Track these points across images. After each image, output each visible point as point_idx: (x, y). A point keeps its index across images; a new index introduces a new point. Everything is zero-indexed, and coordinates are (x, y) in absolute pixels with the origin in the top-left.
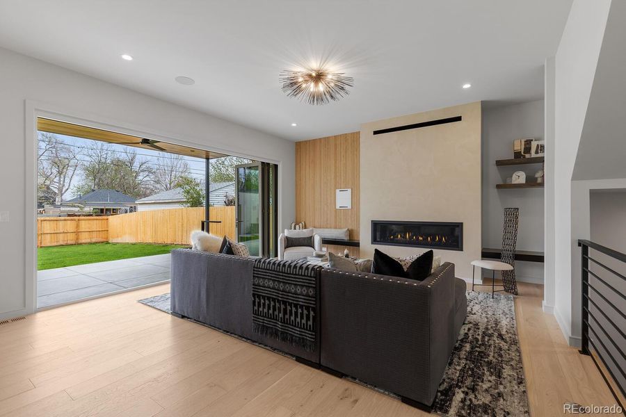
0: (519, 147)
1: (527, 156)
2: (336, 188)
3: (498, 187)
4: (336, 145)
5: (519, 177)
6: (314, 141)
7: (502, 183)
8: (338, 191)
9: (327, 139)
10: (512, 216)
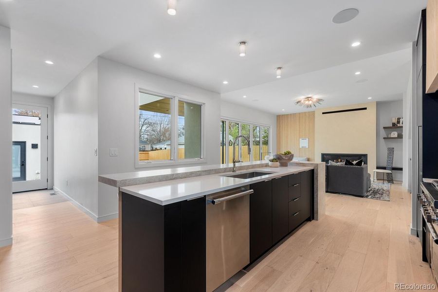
0: (395, 121)
1: (398, 125)
2: (300, 138)
3: (384, 138)
4: (300, 117)
5: (394, 134)
6: (287, 115)
7: (386, 137)
8: (301, 139)
9: (294, 114)
10: (391, 151)
